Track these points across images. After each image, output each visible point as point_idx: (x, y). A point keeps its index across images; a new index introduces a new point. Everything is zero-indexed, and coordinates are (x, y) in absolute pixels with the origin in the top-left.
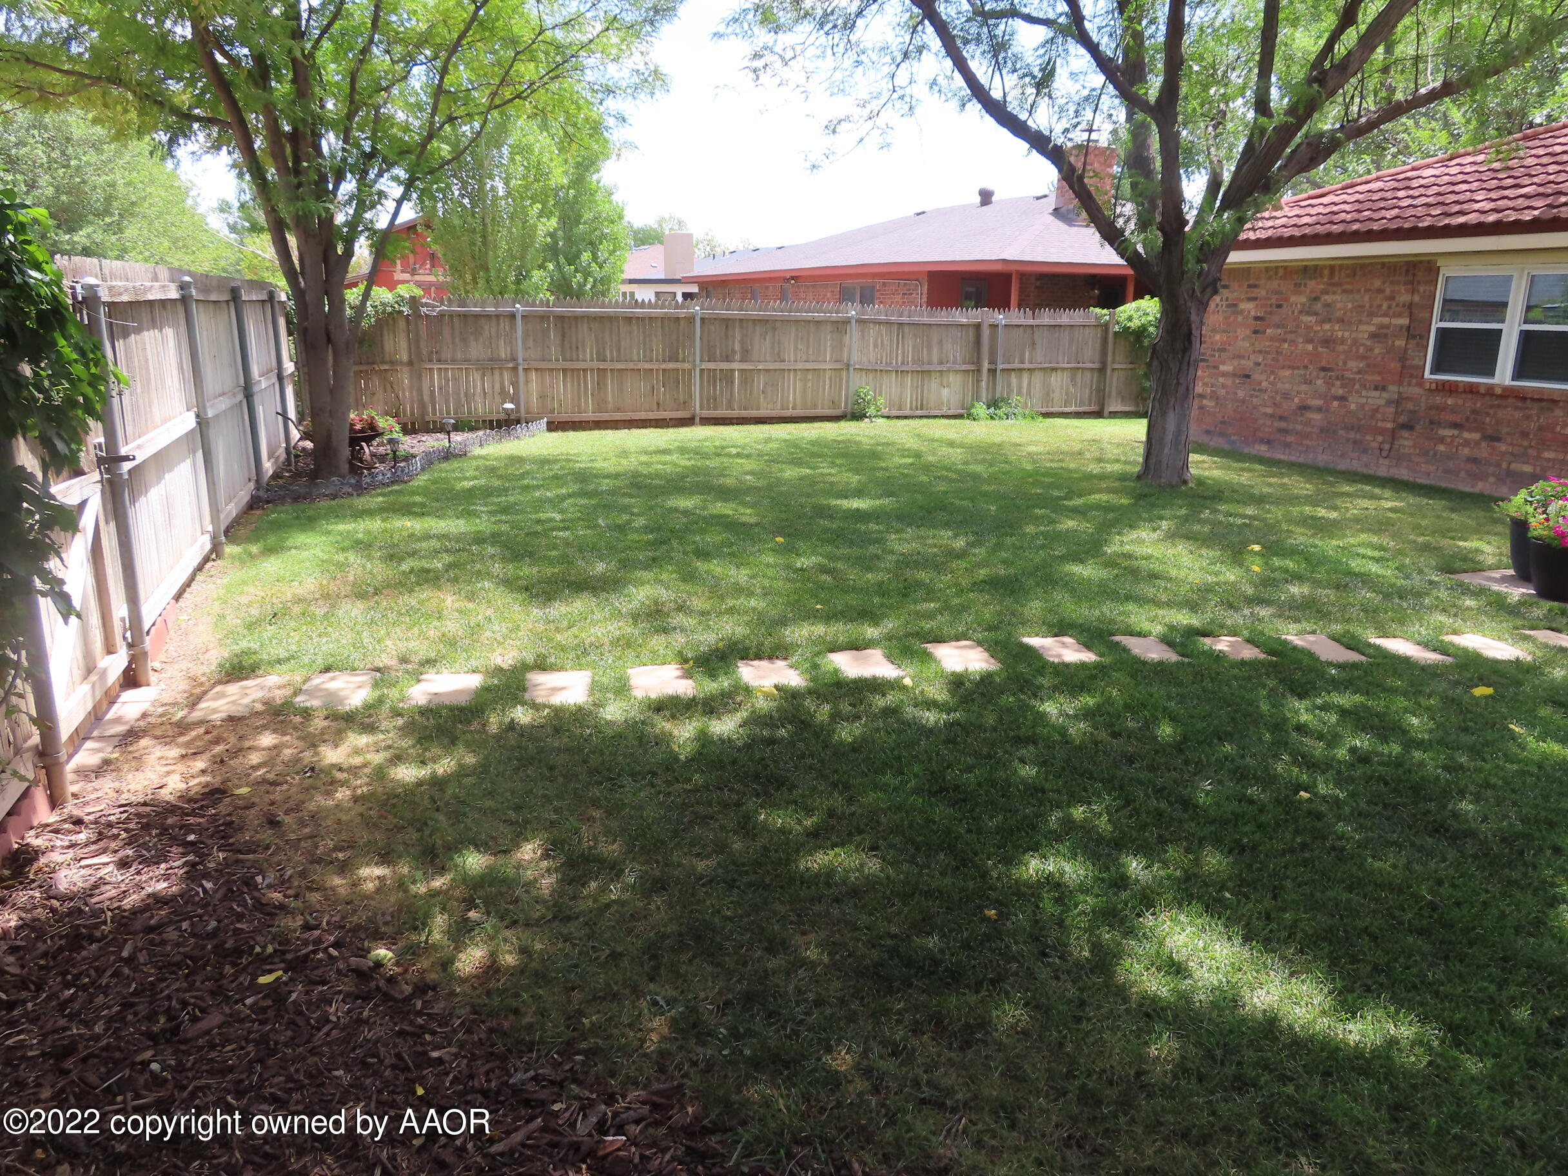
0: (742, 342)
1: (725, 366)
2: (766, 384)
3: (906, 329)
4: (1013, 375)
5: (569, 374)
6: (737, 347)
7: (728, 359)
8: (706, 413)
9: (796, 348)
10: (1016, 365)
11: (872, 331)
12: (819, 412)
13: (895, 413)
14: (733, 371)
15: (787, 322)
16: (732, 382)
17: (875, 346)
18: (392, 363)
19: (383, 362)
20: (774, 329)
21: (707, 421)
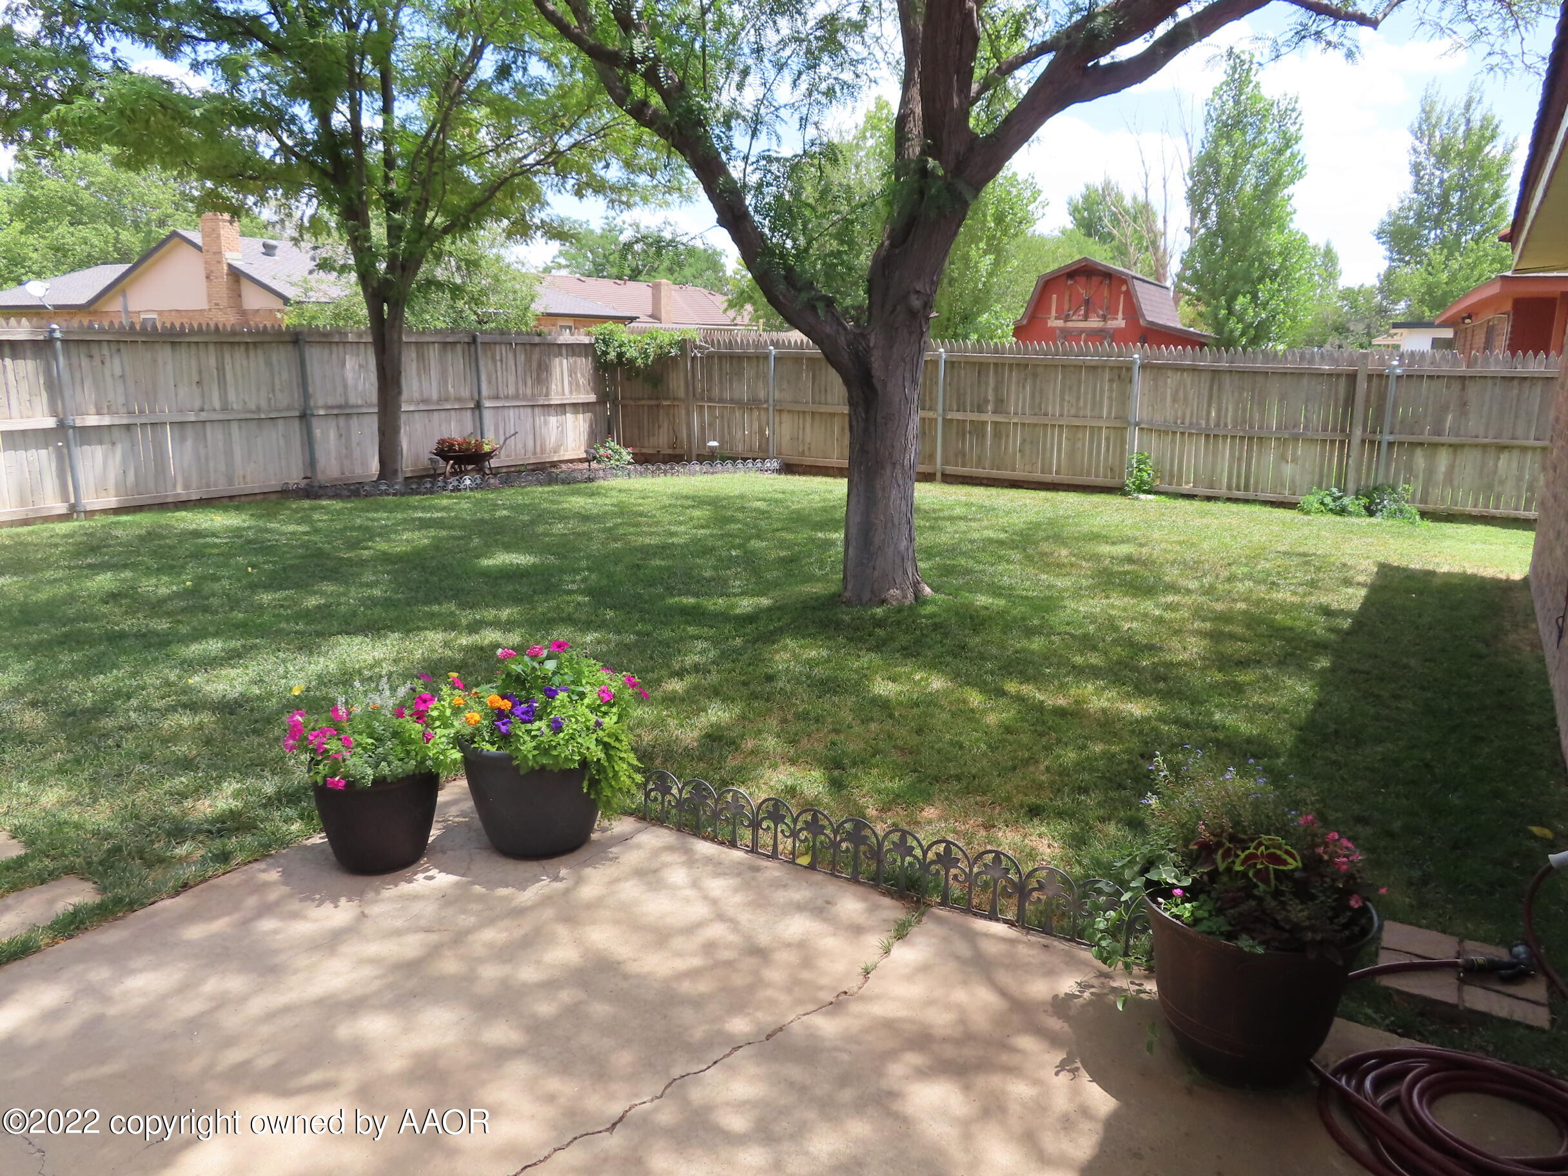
0: (996, 389)
1: (975, 416)
2: (1024, 441)
3: (1227, 379)
4: (1419, 453)
5: (817, 417)
6: (991, 397)
7: (980, 409)
8: (951, 469)
9: (1062, 399)
10: (1426, 437)
11: (1172, 379)
12: (1092, 480)
13: (1202, 491)
14: (984, 423)
15: (1051, 367)
16: (984, 436)
17: (1175, 400)
18: (675, 399)
19: (667, 399)
20: (1035, 375)
21: (950, 479)
